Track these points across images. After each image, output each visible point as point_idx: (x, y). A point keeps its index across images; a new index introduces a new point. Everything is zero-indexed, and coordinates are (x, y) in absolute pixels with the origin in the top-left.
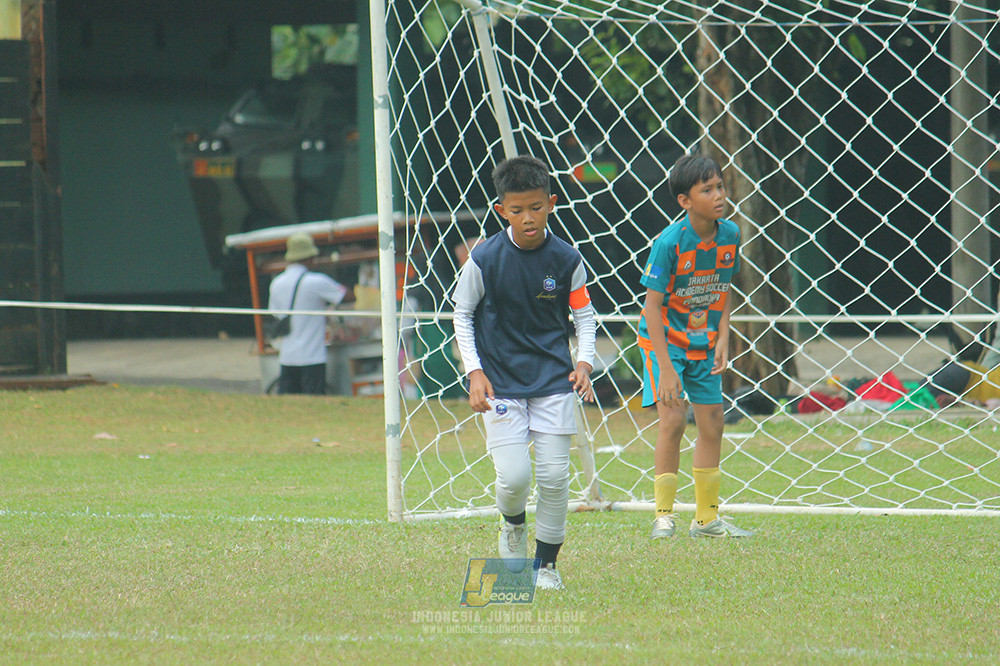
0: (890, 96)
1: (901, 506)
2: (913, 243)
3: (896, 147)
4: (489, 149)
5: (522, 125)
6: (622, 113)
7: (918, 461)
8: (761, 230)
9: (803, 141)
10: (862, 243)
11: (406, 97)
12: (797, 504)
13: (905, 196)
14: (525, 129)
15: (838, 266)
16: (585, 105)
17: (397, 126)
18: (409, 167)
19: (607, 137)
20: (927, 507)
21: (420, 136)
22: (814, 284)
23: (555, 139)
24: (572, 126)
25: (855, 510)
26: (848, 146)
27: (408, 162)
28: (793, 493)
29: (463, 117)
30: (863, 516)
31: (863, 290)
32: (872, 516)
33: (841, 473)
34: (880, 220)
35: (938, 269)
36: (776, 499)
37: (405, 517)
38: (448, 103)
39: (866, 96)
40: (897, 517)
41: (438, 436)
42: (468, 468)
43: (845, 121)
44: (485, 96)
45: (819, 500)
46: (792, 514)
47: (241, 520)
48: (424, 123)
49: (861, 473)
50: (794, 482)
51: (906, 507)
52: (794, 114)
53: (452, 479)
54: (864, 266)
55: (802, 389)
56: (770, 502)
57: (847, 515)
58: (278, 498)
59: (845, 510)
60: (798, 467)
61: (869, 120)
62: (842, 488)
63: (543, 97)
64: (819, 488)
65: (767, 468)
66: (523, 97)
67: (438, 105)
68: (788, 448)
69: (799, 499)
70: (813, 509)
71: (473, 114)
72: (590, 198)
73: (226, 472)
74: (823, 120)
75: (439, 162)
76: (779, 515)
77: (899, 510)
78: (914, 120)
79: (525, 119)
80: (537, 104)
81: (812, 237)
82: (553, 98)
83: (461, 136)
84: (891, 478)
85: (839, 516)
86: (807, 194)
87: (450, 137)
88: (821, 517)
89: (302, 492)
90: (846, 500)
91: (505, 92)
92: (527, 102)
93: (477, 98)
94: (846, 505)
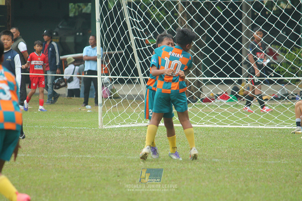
0: (228, 20)
1: (229, 125)
2: (233, 58)
3: (229, 33)
4: (126, 32)
5: (134, 27)
6: (160, 24)
7: (233, 114)
8: (195, 54)
9: (206, 31)
10: (221, 58)
11: (104, 19)
12: (203, 124)
13: (231, 46)
14: (135, 28)
15: (214, 64)
16: (150, 21)
17: (102, 26)
18: (105, 37)
19: (156, 29)
20: (235, 125)
21: (108, 29)
22: (208, 68)
23: (143, 30)
24: (147, 27)
25: (218, 126)
26: (217, 33)
27: (105, 36)
28: (202, 122)
29: (119, 24)
30: (219, 128)
31: (220, 70)
32: (222, 128)
33: (214, 117)
34: (225, 52)
35: (239, 65)
36: (198, 123)
37: (103, 127)
38: (115, 21)
39: (222, 20)
40: (228, 128)
41: (112, 107)
42: (119, 115)
43: (217, 26)
44: (125, 19)
45: (208, 123)
46: (201, 127)
47: (61, 128)
48: (109, 26)
49: (219, 117)
50: (202, 119)
51: (230, 125)
52: (204, 24)
53: (115, 118)
54: (221, 64)
55: (205, 95)
56: (196, 124)
57: (215, 127)
58: (70, 122)
59: (215, 126)
60: (203, 115)
61: (223, 26)
62: (214, 121)
63: (140, 19)
64: (209, 120)
65: (195, 115)
66: (135, 20)
67: (112, 21)
68: (201, 110)
69: (203, 123)
70: (207, 126)
71: (122, 23)
72: (152, 45)
73: (57, 116)
74: (211, 26)
75: (113, 36)
76: (198, 127)
77: (229, 126)
78: (234, 26)
79: (135, 25)
80: (138, 21)
81: (208, 56)
82: (142, 20)
83: (118, 29)
84: (227, 118)
85: (213, 128)
86: (207, 45)
87: (116, 29)
88: (209, 128)
89: (76, 121)
90: (215, 124)
91: (130, 18)
92: (136, 21)
93: (123, 19)
94: (215, 125)
